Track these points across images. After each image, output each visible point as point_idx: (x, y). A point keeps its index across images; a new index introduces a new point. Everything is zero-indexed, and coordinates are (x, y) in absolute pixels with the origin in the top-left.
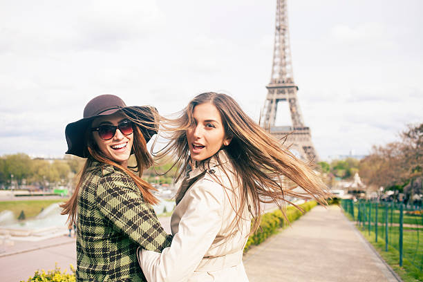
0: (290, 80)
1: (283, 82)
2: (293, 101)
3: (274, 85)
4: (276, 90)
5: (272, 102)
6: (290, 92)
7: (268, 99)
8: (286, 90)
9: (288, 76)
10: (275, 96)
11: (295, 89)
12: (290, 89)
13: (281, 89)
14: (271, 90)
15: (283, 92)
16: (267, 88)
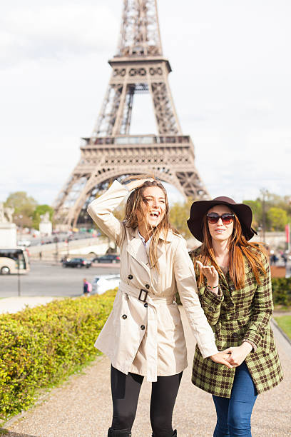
0: (154, 50)
1: (142, 52)
2: (159, 88)
3: (125, 59)
4: (128, 68)
5: (120, 90)
6: (154, 72)
7: (113, 86)
8: (147, 67)
9: (151, 43)
10: (126, 80)
11: (163, 66)
12: (155, 66)
13: (137, 67)
14: (120, 68)
15: (142, 73)
16: (111, 63)
